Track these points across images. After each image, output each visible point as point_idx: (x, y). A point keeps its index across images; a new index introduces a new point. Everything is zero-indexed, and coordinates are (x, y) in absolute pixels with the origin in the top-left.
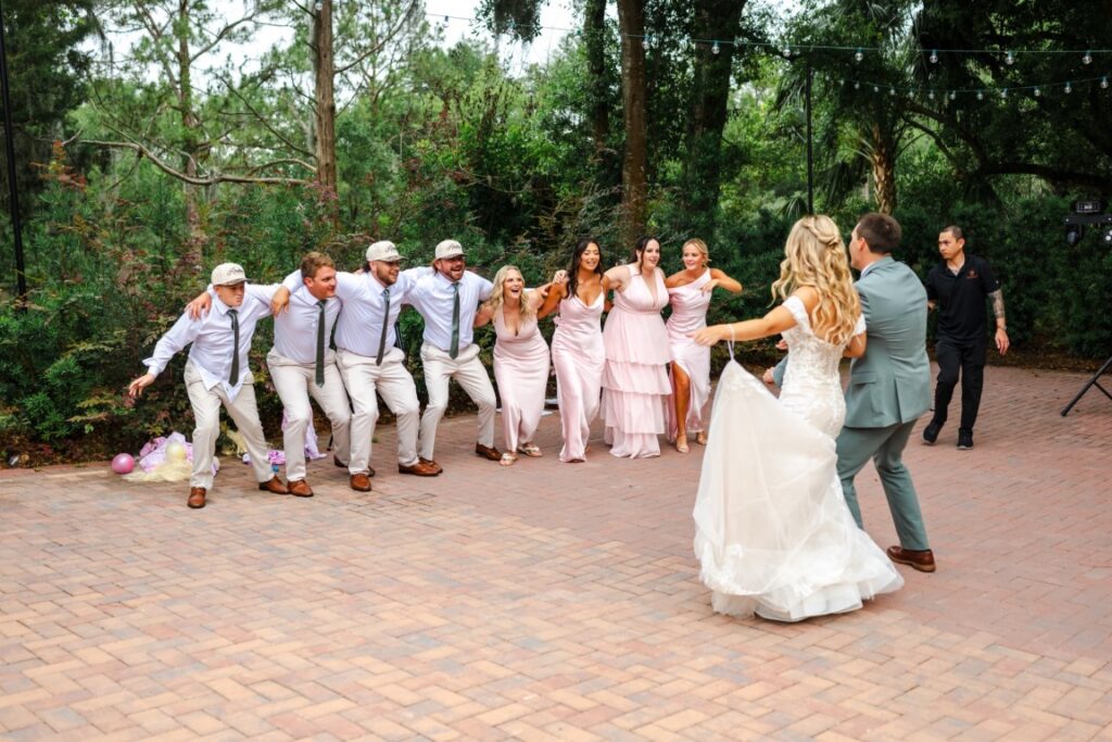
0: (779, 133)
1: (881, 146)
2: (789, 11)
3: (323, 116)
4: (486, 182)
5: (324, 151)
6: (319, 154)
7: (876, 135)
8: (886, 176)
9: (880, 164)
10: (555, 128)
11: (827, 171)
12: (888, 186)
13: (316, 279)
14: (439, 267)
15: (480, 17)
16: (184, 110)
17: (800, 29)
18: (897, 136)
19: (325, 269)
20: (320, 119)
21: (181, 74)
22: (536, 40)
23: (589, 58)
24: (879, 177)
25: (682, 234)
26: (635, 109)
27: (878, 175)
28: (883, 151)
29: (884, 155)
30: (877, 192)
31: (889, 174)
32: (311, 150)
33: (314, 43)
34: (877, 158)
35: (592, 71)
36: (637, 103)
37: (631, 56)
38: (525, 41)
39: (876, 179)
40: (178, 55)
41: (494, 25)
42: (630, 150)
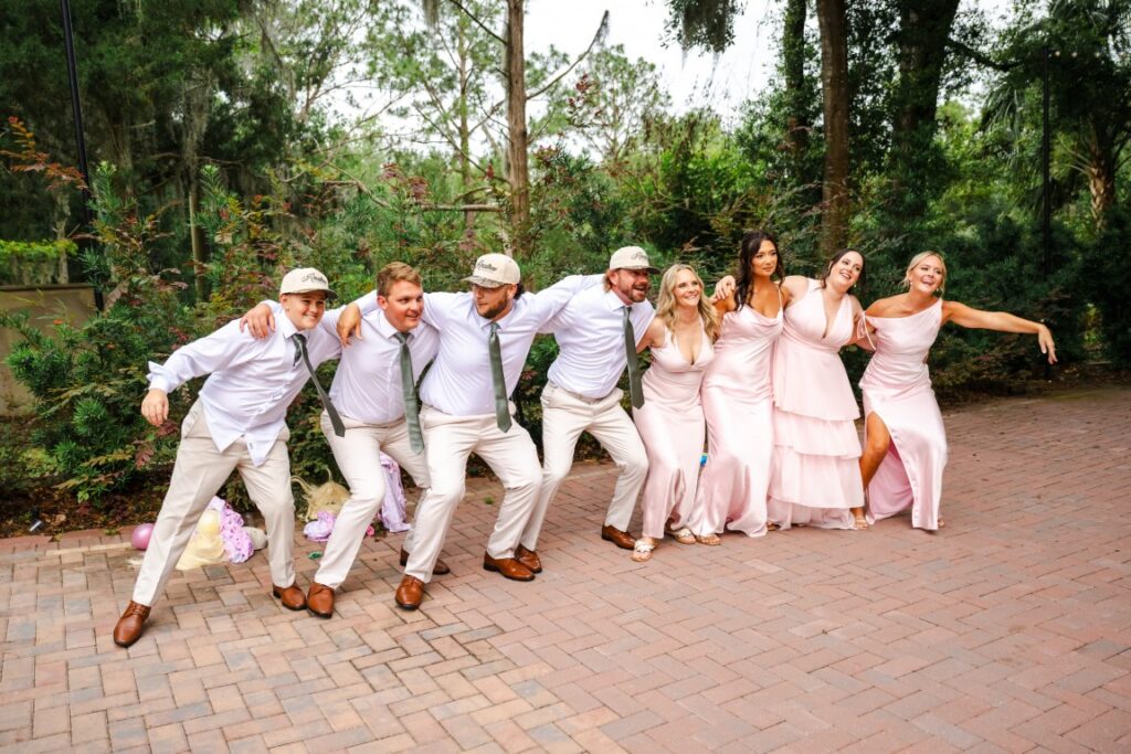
0: (986, 151)
1: (1099, 159)
2: (1004, 18)
3: (515, 141)
4: (684, 205)
5: (517, 177)
6: (512, 179)
7: (1093, 148)
8: (1106, 189)
9: (1099, 176)
10: (751, 146)
11: (1035, 189)
12: (1107, 198)
13: (390, 298)
14: (614, 281)
15: (670, 28)
16: (465, 173)
17: (1016, 37)
18: (1117, 148)
19: (404, 284)
20: (512, 145)
21: (462, 144)
22: (729, 49)
23: (788, 73)
24: (1098, 191)
25: (894, 240)
26: (836, 120)
27: (1096, 188)
28: (1103, 163)
29: (1103, 168)
30: (1095, 206)
31: (1108, 186)
32: (505, 176)
33: (506, 70)
34: (1095, 171)
35: (790, 85)
36: (839, 113)
37: (832, 64)
38: (717, 51)
39: (1094, 192)
40: (459, 129)
41: (684, 37)
42: (831, 164)
